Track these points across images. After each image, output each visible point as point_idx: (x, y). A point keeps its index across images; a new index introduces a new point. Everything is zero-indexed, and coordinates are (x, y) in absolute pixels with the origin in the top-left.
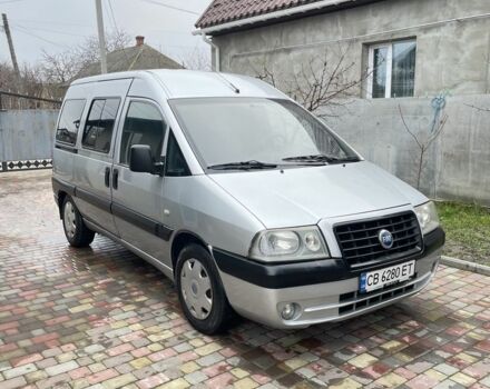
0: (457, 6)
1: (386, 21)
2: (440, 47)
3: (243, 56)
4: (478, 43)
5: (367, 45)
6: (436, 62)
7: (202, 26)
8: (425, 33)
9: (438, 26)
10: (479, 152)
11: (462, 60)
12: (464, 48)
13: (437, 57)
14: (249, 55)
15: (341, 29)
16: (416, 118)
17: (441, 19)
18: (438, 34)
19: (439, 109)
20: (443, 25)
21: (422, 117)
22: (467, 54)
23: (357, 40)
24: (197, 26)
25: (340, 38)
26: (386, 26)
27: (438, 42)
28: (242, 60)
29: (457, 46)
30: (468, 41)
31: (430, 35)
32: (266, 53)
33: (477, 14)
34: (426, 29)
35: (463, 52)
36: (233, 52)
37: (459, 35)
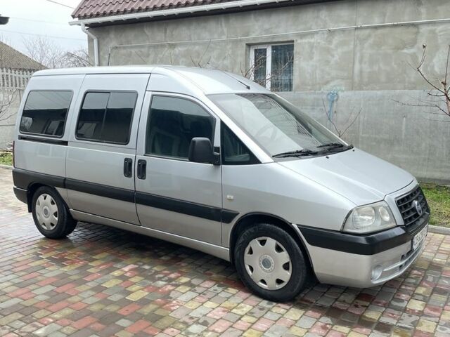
0: (327, 18)
1: (267, 26)
2: (314, 50)
3: (124, 48)
4: (345, 49)
5: (249, 45)
6: (311, 63)
7: (79, 17)
8: (301, 38)
9: (312, 34)
10: (367, 135)
11: (332, 62)
12: (335, 53)
13: (312, 58)
14: (132, 47)
15: (225, 30)
16: (313, 109)
17: (315, 29)
18: (312, 40)
19: (333, 102)
20: (317, 33)
21: (319, 108)
22: (337, 57)
23: (241, 40)
24: (73, 17)
25: (224, 38)
26: (267, 31)
27: (312, 46)
28: (123, 51)
29: (328, 51)
30: (337, 47)
31: (305, 40)
32: (150, 47)
33: (343, 26)
34: (302, 36)
35: (333, 56)
36: (114, 43)
37: (330, 42)
